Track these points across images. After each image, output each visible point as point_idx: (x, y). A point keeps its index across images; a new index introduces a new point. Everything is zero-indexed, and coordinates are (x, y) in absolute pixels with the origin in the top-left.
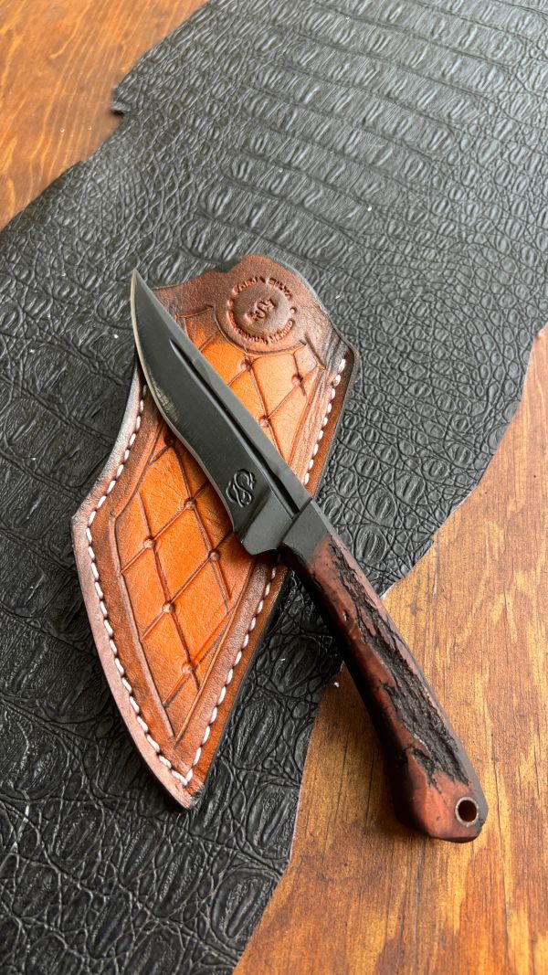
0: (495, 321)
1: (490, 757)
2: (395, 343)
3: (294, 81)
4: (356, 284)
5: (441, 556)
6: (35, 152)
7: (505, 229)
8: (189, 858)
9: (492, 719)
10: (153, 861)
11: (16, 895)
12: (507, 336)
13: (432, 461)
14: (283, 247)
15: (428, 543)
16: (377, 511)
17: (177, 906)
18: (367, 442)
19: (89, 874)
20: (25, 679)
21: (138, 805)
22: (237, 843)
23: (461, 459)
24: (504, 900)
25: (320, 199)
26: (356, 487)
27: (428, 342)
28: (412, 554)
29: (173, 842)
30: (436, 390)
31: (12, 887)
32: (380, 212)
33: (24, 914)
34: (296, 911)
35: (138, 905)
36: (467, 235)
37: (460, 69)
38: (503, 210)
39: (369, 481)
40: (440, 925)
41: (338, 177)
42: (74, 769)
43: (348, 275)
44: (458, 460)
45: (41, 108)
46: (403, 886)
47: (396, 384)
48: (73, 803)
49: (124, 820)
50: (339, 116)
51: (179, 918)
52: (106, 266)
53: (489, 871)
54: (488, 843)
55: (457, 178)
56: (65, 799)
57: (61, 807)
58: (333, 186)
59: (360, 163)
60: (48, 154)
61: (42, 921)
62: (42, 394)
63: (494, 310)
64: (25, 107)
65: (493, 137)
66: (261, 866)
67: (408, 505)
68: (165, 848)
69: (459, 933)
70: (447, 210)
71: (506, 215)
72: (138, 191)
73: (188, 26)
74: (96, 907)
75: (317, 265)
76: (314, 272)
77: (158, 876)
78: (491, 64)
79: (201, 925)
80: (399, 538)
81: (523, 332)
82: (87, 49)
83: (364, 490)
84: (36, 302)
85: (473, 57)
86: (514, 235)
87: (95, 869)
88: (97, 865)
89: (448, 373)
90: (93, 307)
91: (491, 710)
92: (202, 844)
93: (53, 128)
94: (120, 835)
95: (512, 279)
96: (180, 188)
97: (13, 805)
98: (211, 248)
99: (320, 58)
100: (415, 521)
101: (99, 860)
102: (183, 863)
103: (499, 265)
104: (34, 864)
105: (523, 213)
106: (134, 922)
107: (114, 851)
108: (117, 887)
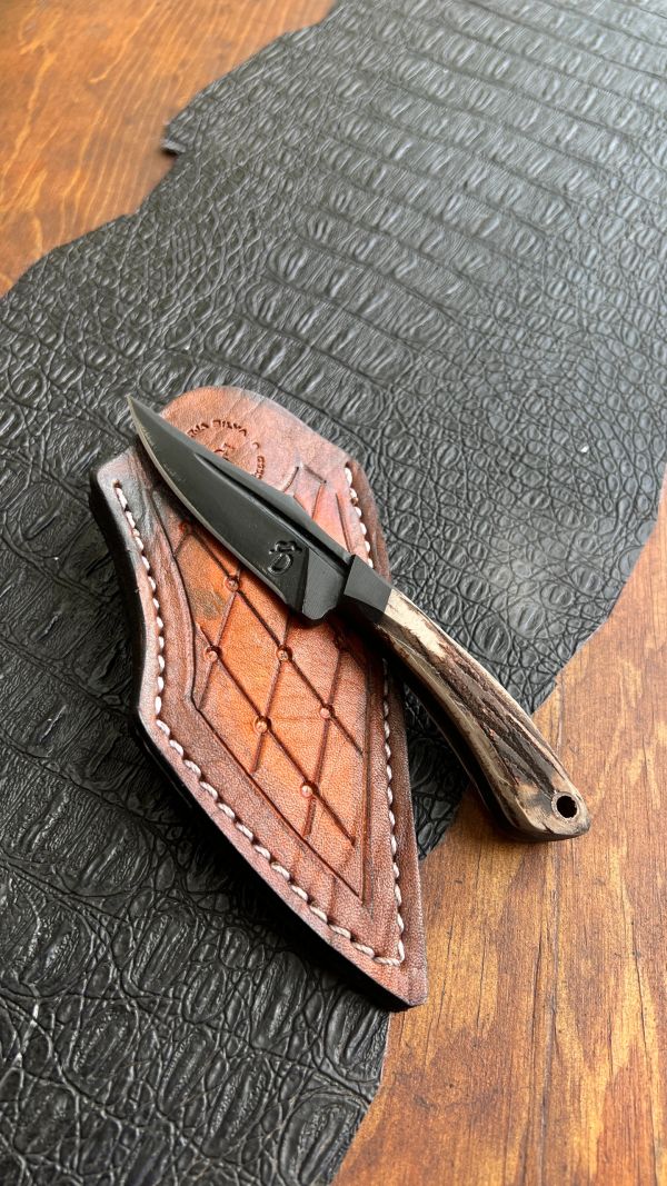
0: (624, 425)
1: (630, 951)
2: (506, 443)
3: (383, 134)
4: (458, 372)
5: (567, 699)
6: (68, 189)
7: (633, 320)
8: (250, 1079)
9: (632, 902)
10: (202, 1081)
11: (19, 1125)
12: (639, 442)
13: (552, 585)
14: (369, 322)
15: (550, 685)
16: (487, 643)
17: (233, 1142)
18: (472, 559)
19: (117, 1097)
20: (38, 837)
21: (184, 1006)
22: (313, 1059)
23: (588, 585)
24: (652, 1135)
25: (414, 270)
26: (460, 612)
27: (544, 444)
28: (530, 699)
29: (228, 1057)
30: (555, 501)
31: (14, 1113)
32: (486, 290)
33: (29, 1150)
34: (388, 1146)
35: (183, 1140)
36: (589, 324)
37: (576, 136)
38: (631, 297)
39: (476, 607)
40: (572, 1168)
41: (435, 246)
42: (99, 957)
43: (448, 360)
44: (584, 586)
45: (78, 138)
46: (524, 1115)
47: (507, 492)
48: (97, 1002)
49: (165, 1027)
50: (435, 178)
51: (236, 1158)
52: (152, 331)
53: (632, 1098)
54: (631, 1061)
55: (576, 258)
56: (86, 996)
57: (81, 1008)
58: (429, 257)
59: (462, 233)
60: (84, 193)
61: (53, 1160)
62: (68, 480)
63: (622, 411)
64: (57, 136)
65: (616, 215)
66: (343, 1091)
67: (524, 638)
68: (218, 1065)
69: (597, 1177)
70: (564, 294)
71: (634, 304)
72: (193, 246)
73: (257, 61)
74: (126, 1142)
75: (411, 346)
76: (406, 353)
77: (209, 1103)
78: (613, 133)
79: (266, 1168)
80: (514, 677)
81: (657, 440)
82: (136, 76)
83: (470, 617)
84: (64, 368)
85: (592, 124)
86: (644, 327)
87: (124, 1092)
88: (127, 1085)
89: (569, 481)
90: (134, 378)
91: (631, 891)
92: (267, 1061)
93: (92, 163)
94: (158, 1046)
95: (643, 378)
96: (244, 244)
97: (17, 1004)
98: (282, 318)
99: (414, 110)
100: (533, 658)
101: (130, 1079)
102: (242, 1085)
103: (626, 360)
104: (44, 1083)
105: (654, 302)
106: (176, 1164)
107: (151, 1066)
108: (154, 1116)
